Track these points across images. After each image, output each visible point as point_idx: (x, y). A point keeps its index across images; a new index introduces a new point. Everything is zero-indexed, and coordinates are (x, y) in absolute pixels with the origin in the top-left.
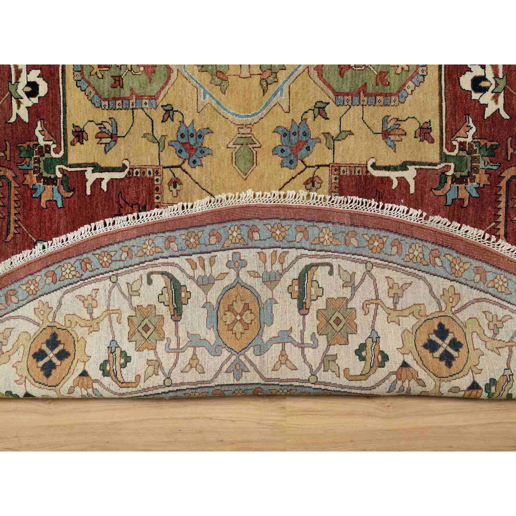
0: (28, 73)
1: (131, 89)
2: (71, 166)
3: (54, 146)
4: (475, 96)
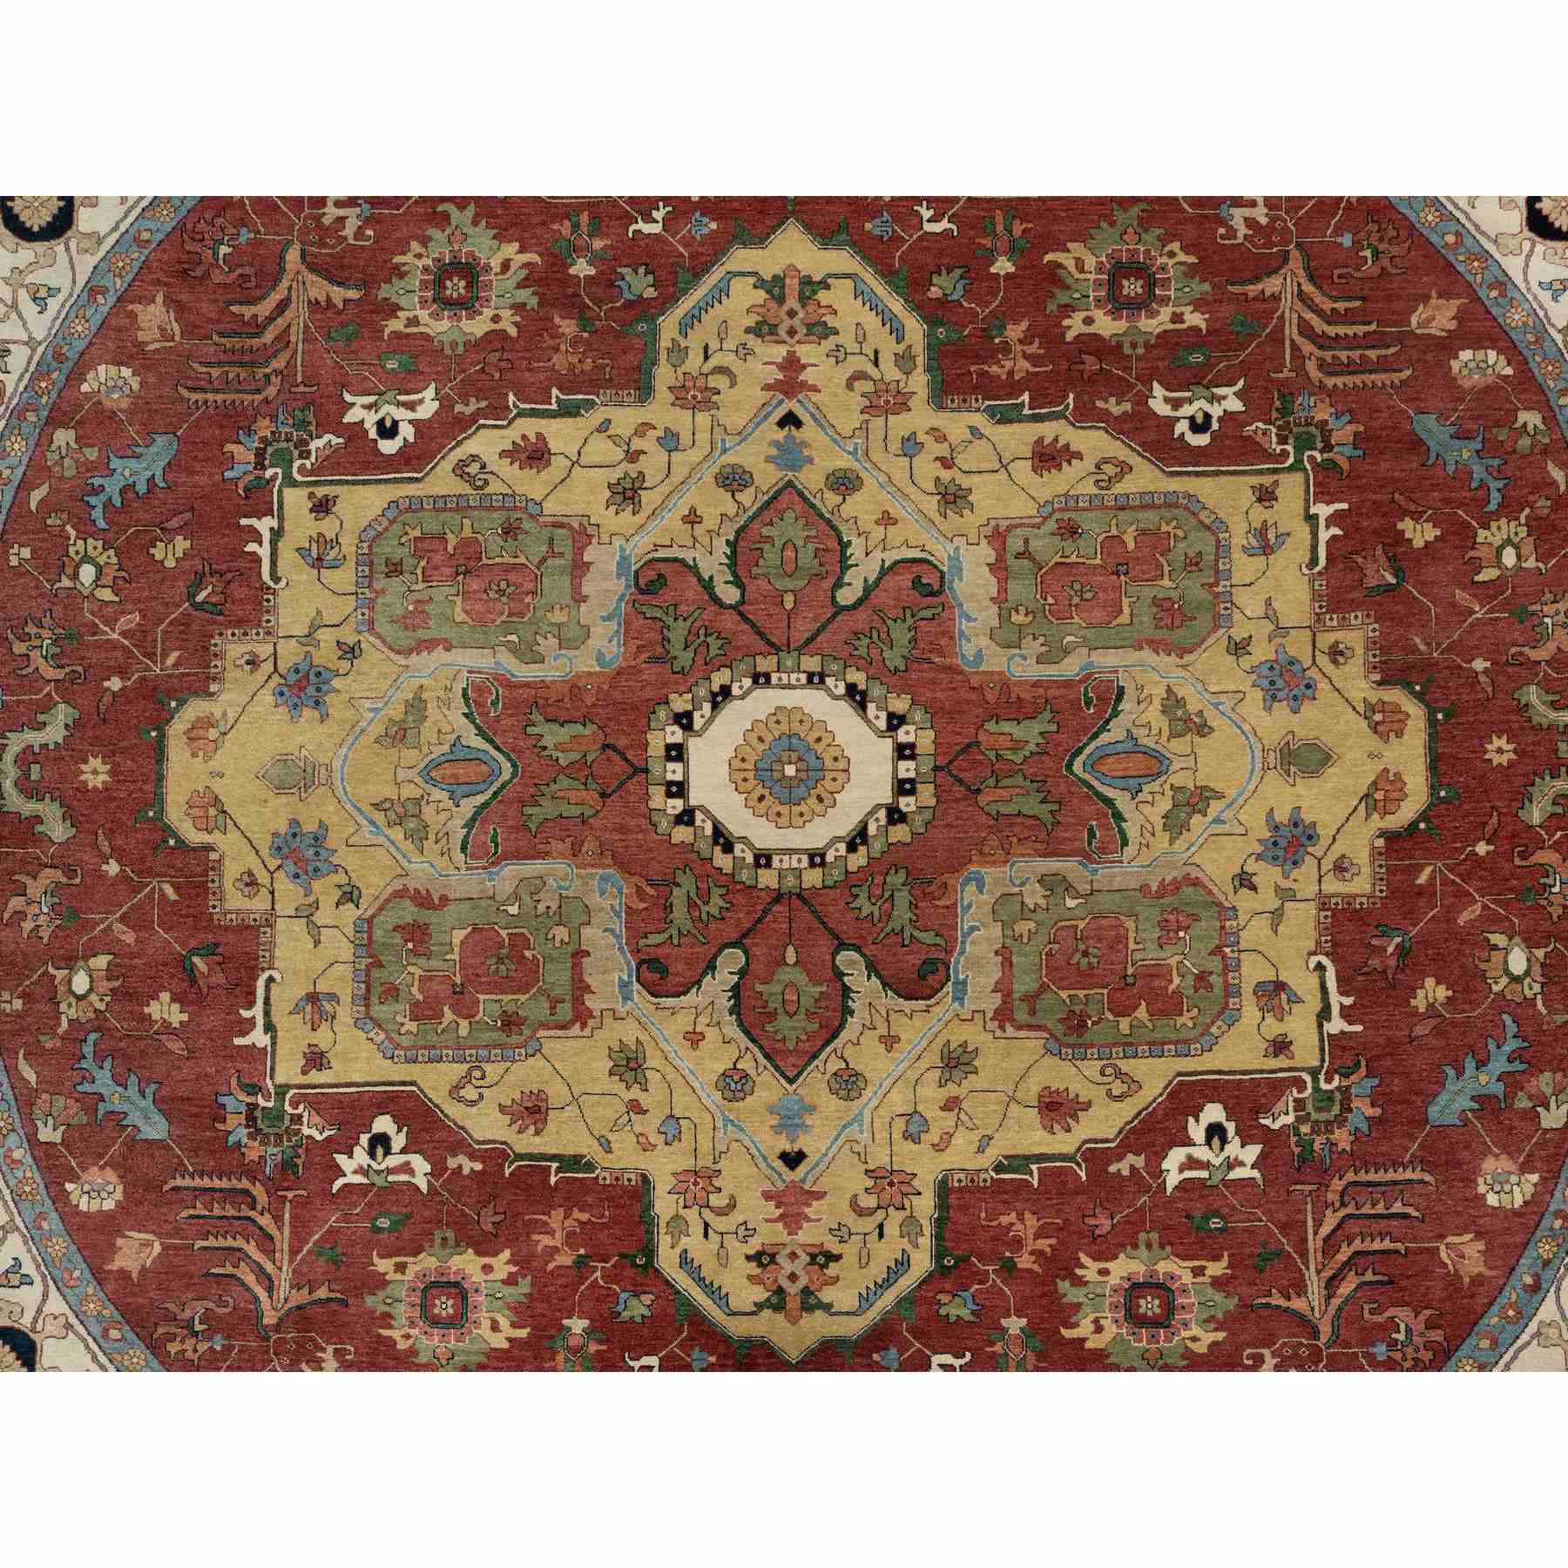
0: (410, 422)
1: (383, 591)
2: (280, 491)
3: (308, 464)
4: (364, 1139)
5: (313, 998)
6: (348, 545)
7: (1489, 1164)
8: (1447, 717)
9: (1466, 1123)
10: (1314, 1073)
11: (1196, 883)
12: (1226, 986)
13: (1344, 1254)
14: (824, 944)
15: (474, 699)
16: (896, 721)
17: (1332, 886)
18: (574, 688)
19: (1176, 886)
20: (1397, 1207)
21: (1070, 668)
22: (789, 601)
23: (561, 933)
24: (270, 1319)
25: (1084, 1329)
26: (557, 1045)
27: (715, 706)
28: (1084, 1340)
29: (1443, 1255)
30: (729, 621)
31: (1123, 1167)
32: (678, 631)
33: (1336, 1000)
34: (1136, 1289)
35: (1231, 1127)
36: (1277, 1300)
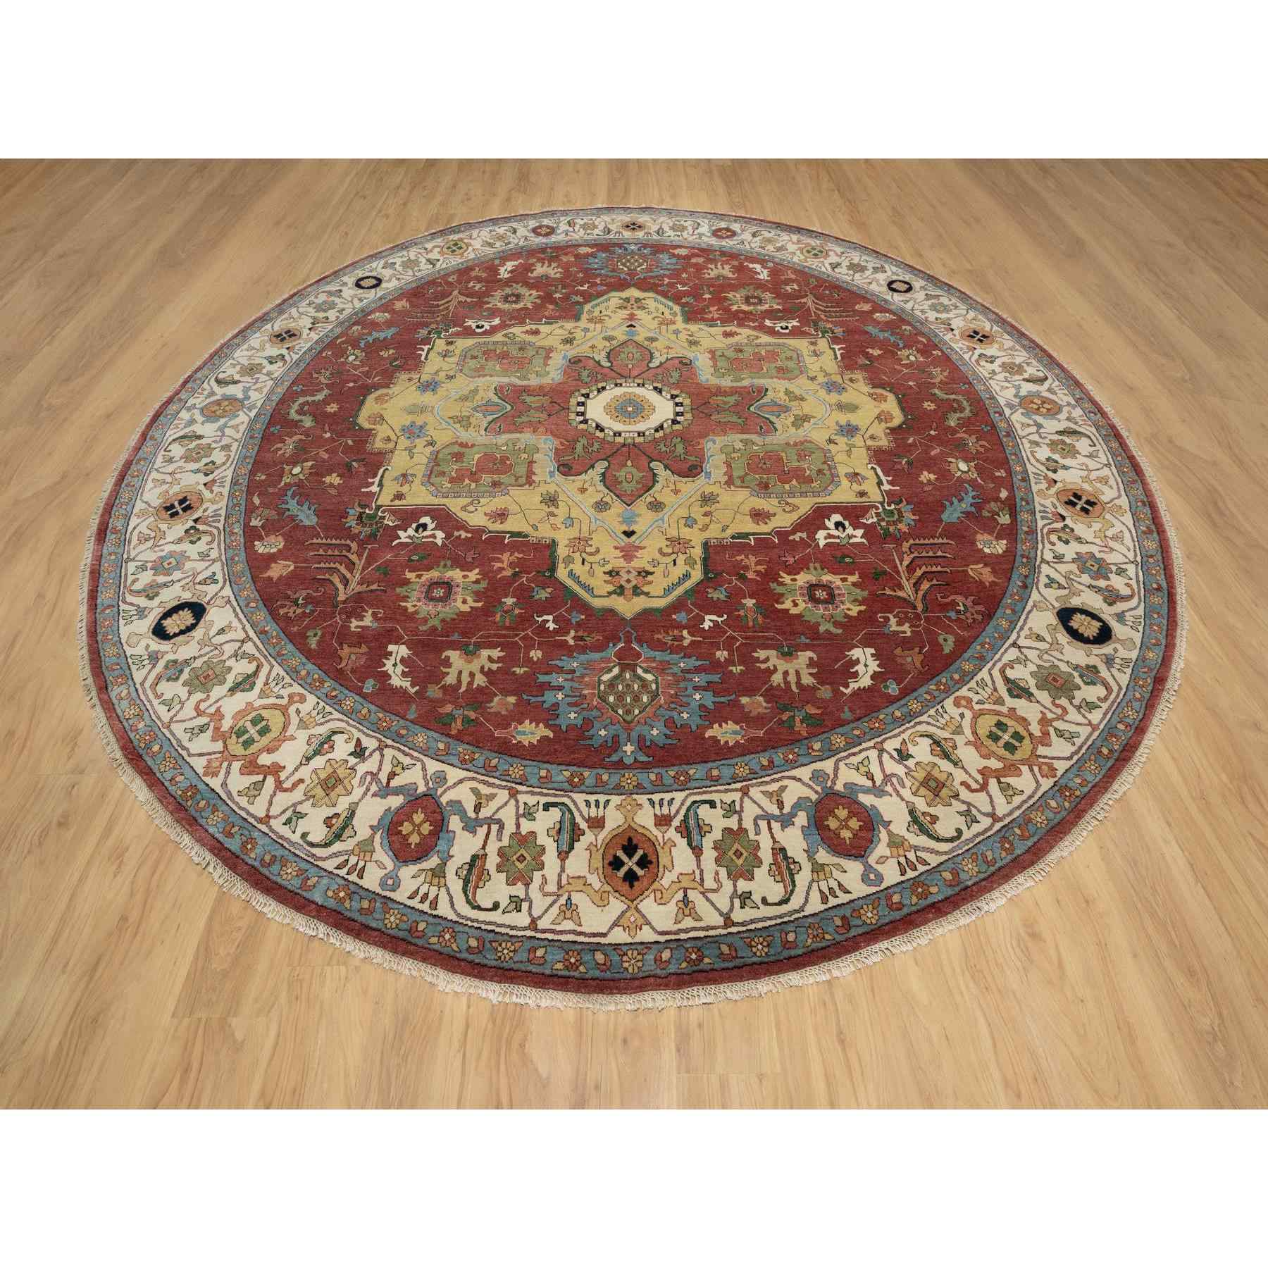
0: (489, 325)
2: (435, 340)
3: (448, 334)
4: (414, 525)
5: (404, 475)
6: (457, 352)
7: (979, 537)
8: (903, 396)
9: (962, 522)
10: (881, 503)
11: (810, 442)
12: (832, 474)
13: (919, 573)
14: (644, 461)
15: (499, 390)
16: (673, 397)
17: (869, 443)
18: (541, 387)
19: (802, 443)
20: (939, 553)
21: (745, 383)
22: (630, 366)
23: (525, 456)
24: (341, 597)
25: (787, 604)
26: (517, 492)
27: (599, 391)
28: (788, 610)
29: (971, 573)
30: (607, 371)
31: (797, 537)
32: (585, 374)
33: (884, 479)
34: (812, 588)
35: (847, 523)
36: (888, 592)
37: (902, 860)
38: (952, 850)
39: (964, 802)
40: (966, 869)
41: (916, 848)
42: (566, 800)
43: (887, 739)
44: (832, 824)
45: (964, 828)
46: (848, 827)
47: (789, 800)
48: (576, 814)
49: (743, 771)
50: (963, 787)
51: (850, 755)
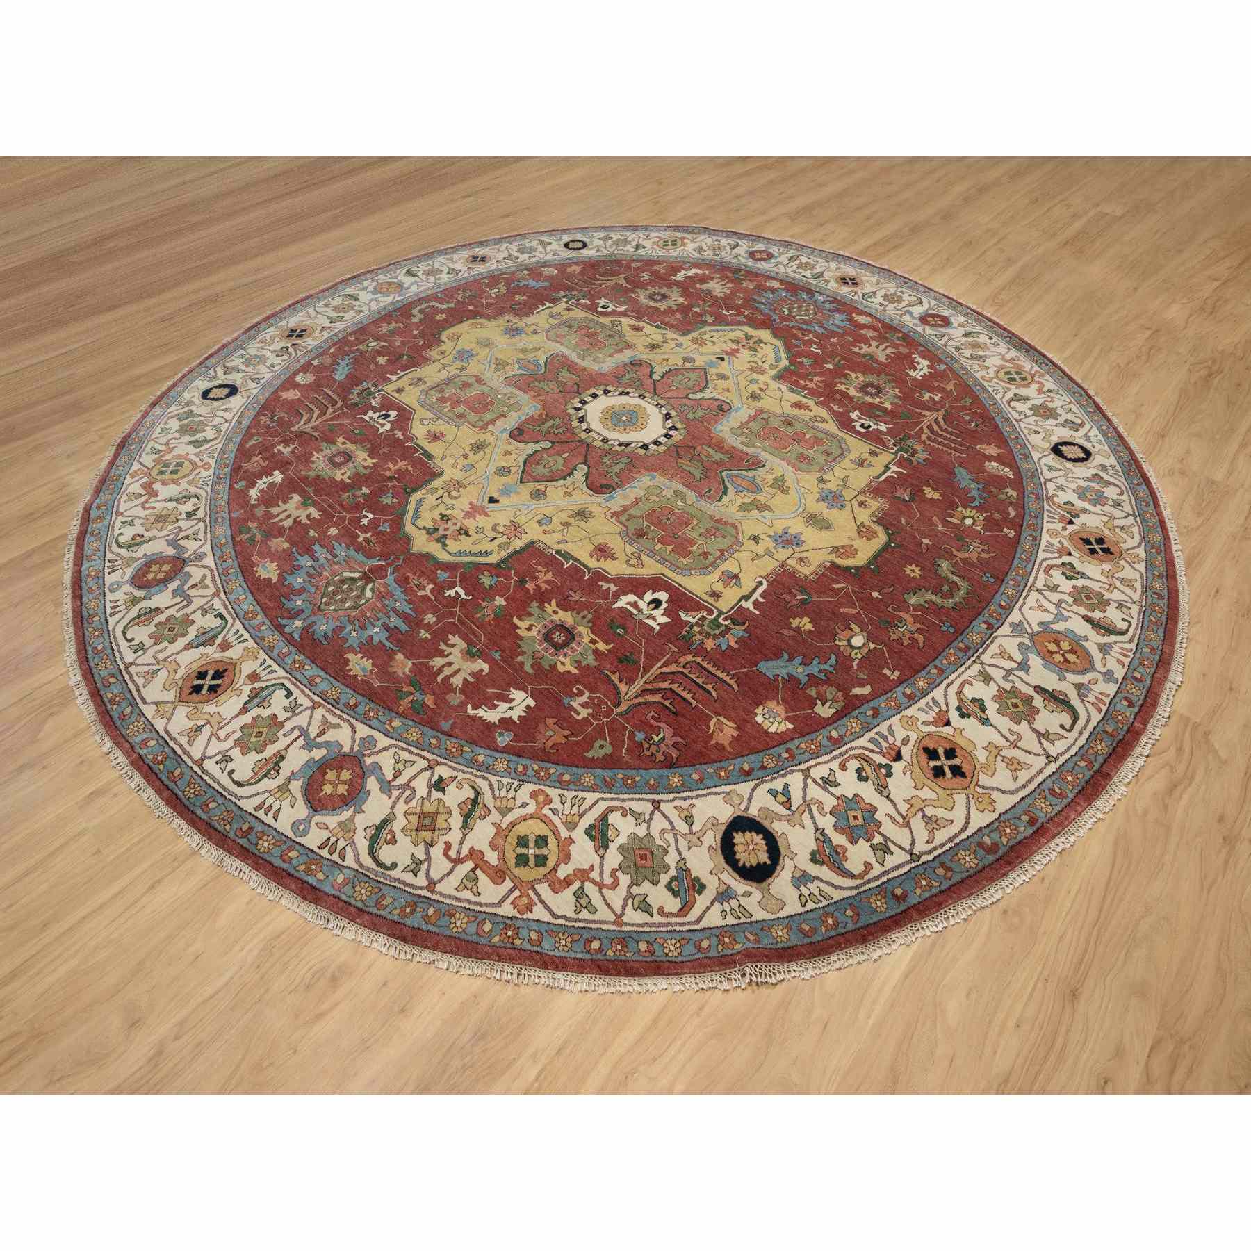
0: (612, 309)
4: (383, 413)
5: (419, 379)
7: (772, 704)
8: (896, 547)
9: (776, 680)
10: (721, 613)
11: (736, 528)
12: (713, 563)
13: (666, 685)
14: (578, 460)
15: (553, 357)
16: (673, 428)
17: (792, 562)
18: (584, 369)
19: (726, 523)
20: (709, 687)
21: (751, 451)
22: (673, 388)
23: (505, 409)
24: (294, 429)
25: (523, 624)
26: (466, 429)
27: (620, 394)
28: (518, 628)
29: (712, 724)
30: (649, 382)
31: (605, 586)
32: (630, 376)
33: (756, 596)
34: (562, 627)
35: (664, 605)
36: (615, 678)
37: (333, 840)
38: (368, 869)
39: (428, 854)
40: (358, 889)
41: (352, 843)
42: (230, 621)
43: (446, 764)
44: (331, 775)
45: (400, 868)
46: (335, 787)
47: (330, 736)
48: (225, 632)
49: (333, 695)
50: (444, 846)
51: (407, 750)
